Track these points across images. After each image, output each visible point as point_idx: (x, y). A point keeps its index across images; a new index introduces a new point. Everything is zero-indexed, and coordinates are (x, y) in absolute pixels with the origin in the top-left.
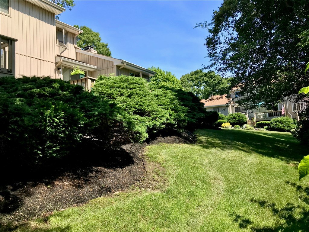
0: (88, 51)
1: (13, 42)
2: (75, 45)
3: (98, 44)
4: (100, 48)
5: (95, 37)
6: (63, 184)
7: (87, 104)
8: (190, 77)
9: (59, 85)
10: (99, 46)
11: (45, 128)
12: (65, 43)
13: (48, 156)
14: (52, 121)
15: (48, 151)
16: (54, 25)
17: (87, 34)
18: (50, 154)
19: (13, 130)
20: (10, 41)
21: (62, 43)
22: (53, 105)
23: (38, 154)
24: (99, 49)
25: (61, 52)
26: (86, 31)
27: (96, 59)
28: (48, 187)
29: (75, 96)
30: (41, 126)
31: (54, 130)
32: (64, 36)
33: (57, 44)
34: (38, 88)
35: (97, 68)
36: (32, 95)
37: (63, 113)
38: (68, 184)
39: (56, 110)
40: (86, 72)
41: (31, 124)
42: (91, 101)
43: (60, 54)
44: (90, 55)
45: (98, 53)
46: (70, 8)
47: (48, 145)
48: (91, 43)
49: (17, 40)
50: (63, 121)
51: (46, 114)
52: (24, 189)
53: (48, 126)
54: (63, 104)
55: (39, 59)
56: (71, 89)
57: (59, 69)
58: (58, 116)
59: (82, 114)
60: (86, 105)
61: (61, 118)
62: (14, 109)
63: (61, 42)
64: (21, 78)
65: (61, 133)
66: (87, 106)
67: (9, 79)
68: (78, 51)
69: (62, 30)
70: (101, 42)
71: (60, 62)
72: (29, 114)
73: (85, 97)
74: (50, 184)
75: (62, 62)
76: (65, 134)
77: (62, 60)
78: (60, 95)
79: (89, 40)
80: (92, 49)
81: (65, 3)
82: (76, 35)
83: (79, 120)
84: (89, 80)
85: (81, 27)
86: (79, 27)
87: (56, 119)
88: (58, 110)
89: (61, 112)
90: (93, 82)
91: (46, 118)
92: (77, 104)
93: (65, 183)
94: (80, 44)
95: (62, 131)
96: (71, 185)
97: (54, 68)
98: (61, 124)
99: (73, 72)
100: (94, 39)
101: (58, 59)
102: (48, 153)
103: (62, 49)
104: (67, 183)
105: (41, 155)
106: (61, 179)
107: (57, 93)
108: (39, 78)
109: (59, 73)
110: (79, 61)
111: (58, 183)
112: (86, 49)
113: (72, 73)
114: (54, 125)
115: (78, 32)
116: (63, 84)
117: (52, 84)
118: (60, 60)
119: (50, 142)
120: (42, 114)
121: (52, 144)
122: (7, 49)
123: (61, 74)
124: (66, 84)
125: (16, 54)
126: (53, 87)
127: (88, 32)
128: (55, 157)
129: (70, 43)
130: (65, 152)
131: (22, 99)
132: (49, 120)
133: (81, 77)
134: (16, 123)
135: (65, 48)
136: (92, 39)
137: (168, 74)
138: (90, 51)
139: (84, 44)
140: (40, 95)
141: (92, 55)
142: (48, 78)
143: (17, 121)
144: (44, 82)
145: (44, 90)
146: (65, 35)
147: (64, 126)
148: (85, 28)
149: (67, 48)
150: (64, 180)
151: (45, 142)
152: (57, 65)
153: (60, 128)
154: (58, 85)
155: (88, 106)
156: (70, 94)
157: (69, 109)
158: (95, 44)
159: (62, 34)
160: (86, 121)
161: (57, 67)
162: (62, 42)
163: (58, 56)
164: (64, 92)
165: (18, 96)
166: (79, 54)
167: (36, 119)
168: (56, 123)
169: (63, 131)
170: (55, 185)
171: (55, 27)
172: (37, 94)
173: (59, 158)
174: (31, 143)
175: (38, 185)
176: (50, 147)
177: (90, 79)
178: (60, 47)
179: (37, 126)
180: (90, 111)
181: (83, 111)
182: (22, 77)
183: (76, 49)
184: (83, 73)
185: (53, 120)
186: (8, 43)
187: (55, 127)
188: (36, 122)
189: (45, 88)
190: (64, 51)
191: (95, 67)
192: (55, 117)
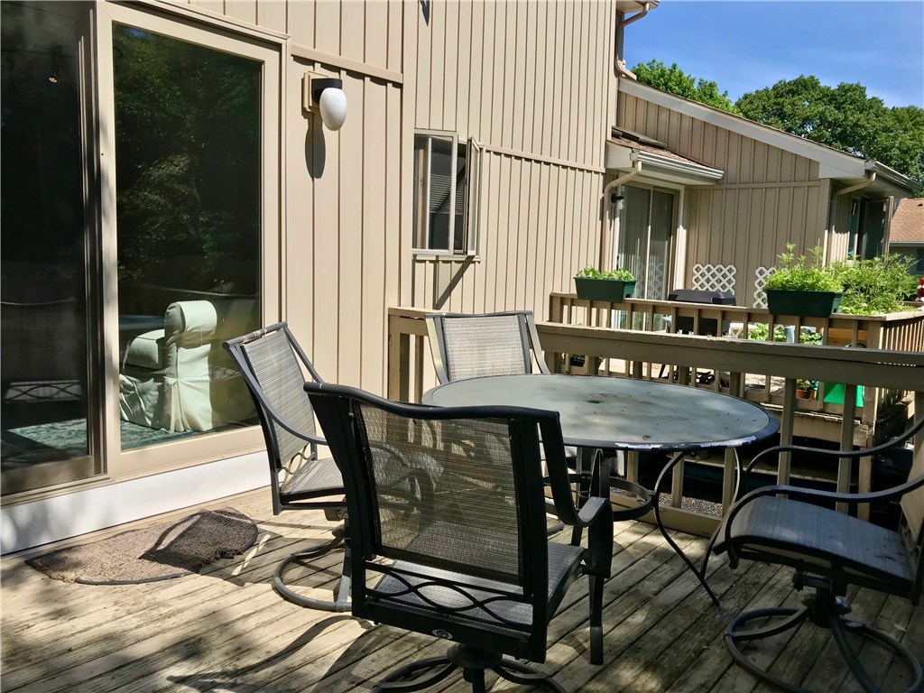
2: (619, 61)
8: (772, 101)
57: (614, 199)
68: (628, 88)
71: (634, 172)
77: (640, 166)
109: (614, 215)
118: (634, 164)
137: (708, 92)
152: (613, 183)
161: (611, 190)
166: (631, 103)
191: (717, 174)
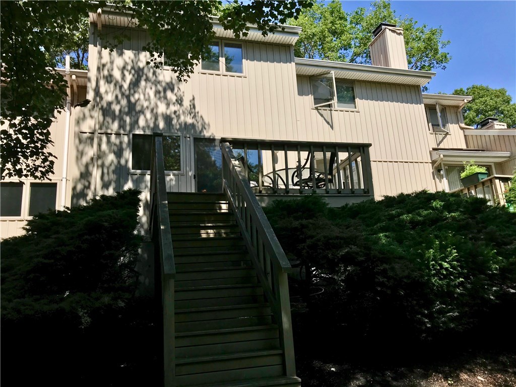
0: (488, 128)
1: (365, 149)
2: (460, 124)
3: (506, 109)
4: (512, 115)
5: (498, 98)
6: (476, 380)
7: (500, 231)
9: (442, 203)
10: (508, 111)
11: (429, 280)
12: (444, 126)
13: (441, 327)
14: (438, 268)
15: (439, 318)
16: (420, 104)
17: (482, 98)
18: (444, 323)
19: (382, 284)
20: (361, 148)
21: (438, 127)
22: (437, 241)
23: (425, 323)
24: (510, 116)
25: (438, 143)
26: (478, 93)
27: (506, 139)
28: (449, 382)
29: (473, 218)
30: (422, 276)
31: (445, 282)
32: (439, 114)
33: (429, 130)
34: (408, 213)
35: (512, 153)
36: (402, 225)
37: (455, 253)
38: (485, 381)
39: (442, 248)
40: (490, 166)
41: (406, 273)
42: (508, 225)
43: (438, 146)
44: (491, 134)
45: (509, 126)
46: (444, 66)
47: (438, 308)
48: (491, 111)
49: (370, 145)
50: (458, 266)
51: (427, 255)
52: (410, 381)
53: (434, 275)
54: (454, 235)
55: (405, 162)
56: (465, 207)
57: (439, 171)
58: (447, 257)
59: (492, 250)
60: (498, 233)
61: (453, 260)
62: (379, 252)
63: (435, 126)
64: (382, 200)
65: (458, 287)
66: (500, 235)
67: (367, 205)
68: (468, 132)
69: (435, 106)
70: (511, 103)
71: (440, 158)
72: (401, 258)
73: (492, 218)
74: (451, 377)
75: (442, 159)
76: (465, 288)
77: (442, 156)
78: (447, 218)
79: (486, 107)
80: (496, 122)
81: (435, 62)
82: (461, 107)
83: (489, 262)
84: (497, 181)
85: (468, 89)
86: (465, 90)
87: (446, 264)
88: (446, 247)
89: (452, 250)
90: (507, 183)
91: (429, 263)
92: (479, 231)
93: (479, 378)
94: (470, 119)
95: (458, 283)
96: (491, 383)
97: (432, 171)
98: (455, 270)
99: (464, 171)
100: (496, 103)
101: (436, 156)
102: (440, 322)
103: (440, 137)
104: (483, 380)
105: (428, 325)
106: (471, 371)
107: (441, 216)
108: (408, 195)
109: (441, 177)
110: (473, 149)
111: (466, 377)
112: (484, 124)
113: (463, 175)
114: (443, 274)
115: (463, 100)
116: (449, 200)
117: (430, 204)
118: (439, 156)
119: (441, 303)
120: (422, 256)
121: (444, 306)
122: (359, 159)
123: (445, 179)
124: (454, 198)
125: (372, 163)
126: (432, 208)
127: (482, 93)
128: (453, 328)
129: (452, 123)
130: (472, 320)
131: (387, 234)
132: (433, 265)
133: (480, 179)
134: (384, 272)
135: (445, 133)
136: (492, 103)
138: (492, 127)
139: (477, 115)
140: (414, 224)
141: (496, 134)
142: (424, 193)
143: (385, 271)
144: (418, 201)
145: (419, 215)
146: (441, 113)
147: (460, 275)
148: (475, 89)
149: (447, 134)
150: (477, 372)
151: (432, 303)
152: (435, 165)
153: (455, 277)
154: (440, 203)
155: (503, 234)
156: (465, 214)
157: (465, 243)
158: (500, 109)
159: (436, 113)
160: (503, 262)
161: (436, 168)
162: (438, 125)
163: (434, 149)
164: (453, 214)
165: (383, 230)
166: (470, 138)
167: (412, 265)
168: (446, 269)
169: (461, 284)
170: (462, 380)
171: (423, 105)
172: (409, 223)
173: (462, 331)
174: (410, 304)
175: (431, 376)
176: (441, 312)
177: (500, 179)
178: (435, 134)
179: (416, 277)
180: (506, 244)
181: (492, 244)
182: (383, 198)
183: (465, 130)
184: (483, 170)
185: (441, 266)
186: (360, 152)
187: (445, 277)
188: (413, 271)
189: (421, 211)
190: (444, 138)
191: (508, 154)
192: (443, 259)
